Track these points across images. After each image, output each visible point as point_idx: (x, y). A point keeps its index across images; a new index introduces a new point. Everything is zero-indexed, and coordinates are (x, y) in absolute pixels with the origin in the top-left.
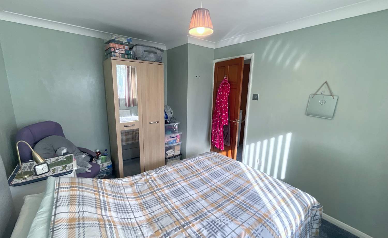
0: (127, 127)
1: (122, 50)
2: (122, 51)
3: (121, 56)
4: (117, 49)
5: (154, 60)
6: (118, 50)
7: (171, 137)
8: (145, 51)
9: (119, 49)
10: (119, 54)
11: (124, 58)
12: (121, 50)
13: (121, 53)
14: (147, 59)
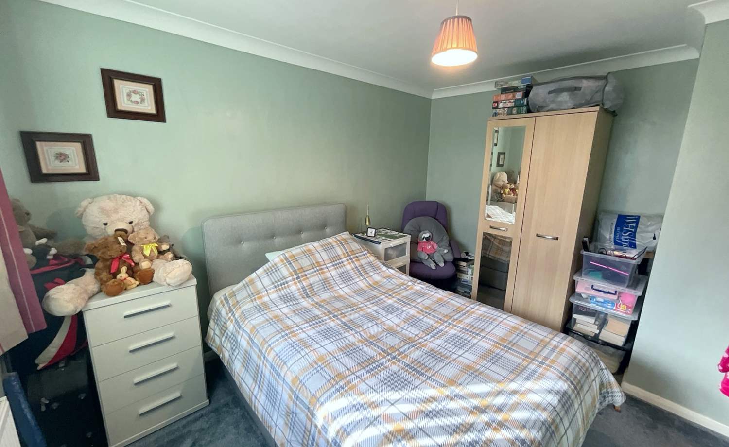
0: (499, 229)
1: (509, 102)
2: (509, 104)
3: (505, 112)
4: (501, 103)
5: (570, 105)
6: (504, 103)
7: (593, 286)
8: (550, 92)
9: (505, 101)
10: (503, 110)
11: (512, 114)
12: (507, 101)
13: (508, 106)
14: (552, 106)
